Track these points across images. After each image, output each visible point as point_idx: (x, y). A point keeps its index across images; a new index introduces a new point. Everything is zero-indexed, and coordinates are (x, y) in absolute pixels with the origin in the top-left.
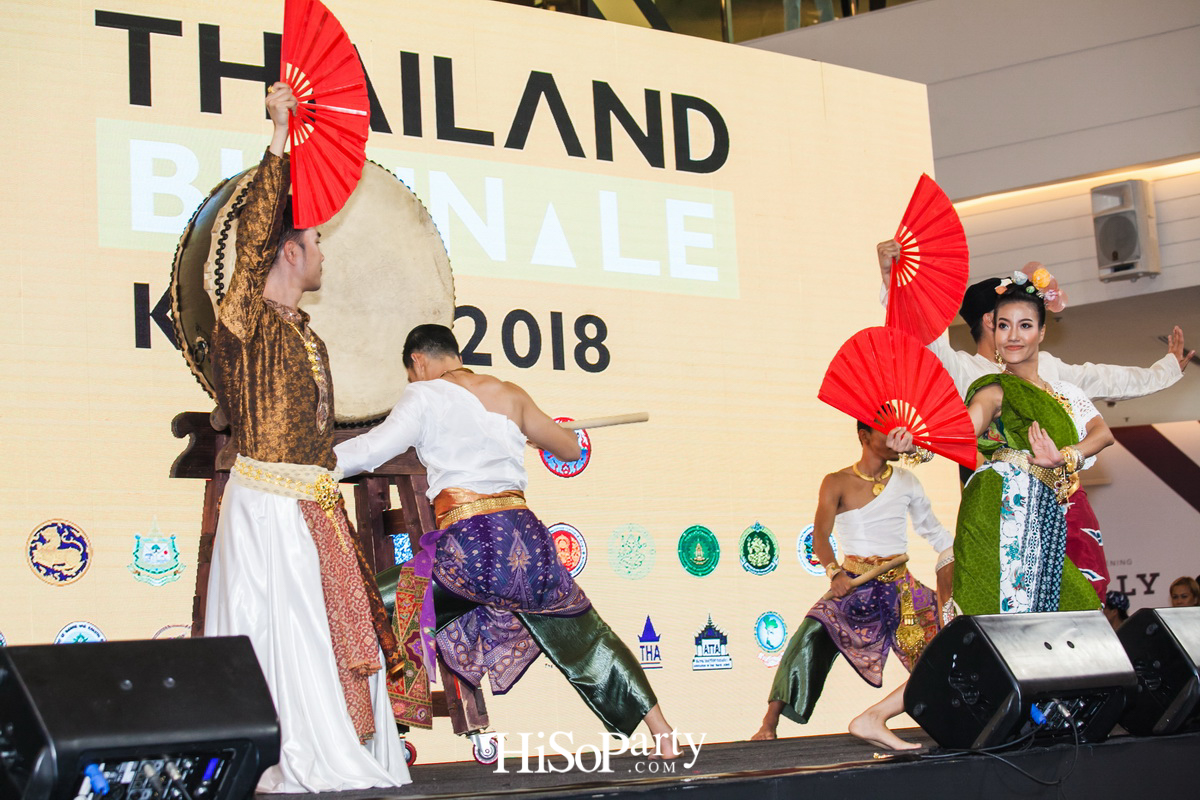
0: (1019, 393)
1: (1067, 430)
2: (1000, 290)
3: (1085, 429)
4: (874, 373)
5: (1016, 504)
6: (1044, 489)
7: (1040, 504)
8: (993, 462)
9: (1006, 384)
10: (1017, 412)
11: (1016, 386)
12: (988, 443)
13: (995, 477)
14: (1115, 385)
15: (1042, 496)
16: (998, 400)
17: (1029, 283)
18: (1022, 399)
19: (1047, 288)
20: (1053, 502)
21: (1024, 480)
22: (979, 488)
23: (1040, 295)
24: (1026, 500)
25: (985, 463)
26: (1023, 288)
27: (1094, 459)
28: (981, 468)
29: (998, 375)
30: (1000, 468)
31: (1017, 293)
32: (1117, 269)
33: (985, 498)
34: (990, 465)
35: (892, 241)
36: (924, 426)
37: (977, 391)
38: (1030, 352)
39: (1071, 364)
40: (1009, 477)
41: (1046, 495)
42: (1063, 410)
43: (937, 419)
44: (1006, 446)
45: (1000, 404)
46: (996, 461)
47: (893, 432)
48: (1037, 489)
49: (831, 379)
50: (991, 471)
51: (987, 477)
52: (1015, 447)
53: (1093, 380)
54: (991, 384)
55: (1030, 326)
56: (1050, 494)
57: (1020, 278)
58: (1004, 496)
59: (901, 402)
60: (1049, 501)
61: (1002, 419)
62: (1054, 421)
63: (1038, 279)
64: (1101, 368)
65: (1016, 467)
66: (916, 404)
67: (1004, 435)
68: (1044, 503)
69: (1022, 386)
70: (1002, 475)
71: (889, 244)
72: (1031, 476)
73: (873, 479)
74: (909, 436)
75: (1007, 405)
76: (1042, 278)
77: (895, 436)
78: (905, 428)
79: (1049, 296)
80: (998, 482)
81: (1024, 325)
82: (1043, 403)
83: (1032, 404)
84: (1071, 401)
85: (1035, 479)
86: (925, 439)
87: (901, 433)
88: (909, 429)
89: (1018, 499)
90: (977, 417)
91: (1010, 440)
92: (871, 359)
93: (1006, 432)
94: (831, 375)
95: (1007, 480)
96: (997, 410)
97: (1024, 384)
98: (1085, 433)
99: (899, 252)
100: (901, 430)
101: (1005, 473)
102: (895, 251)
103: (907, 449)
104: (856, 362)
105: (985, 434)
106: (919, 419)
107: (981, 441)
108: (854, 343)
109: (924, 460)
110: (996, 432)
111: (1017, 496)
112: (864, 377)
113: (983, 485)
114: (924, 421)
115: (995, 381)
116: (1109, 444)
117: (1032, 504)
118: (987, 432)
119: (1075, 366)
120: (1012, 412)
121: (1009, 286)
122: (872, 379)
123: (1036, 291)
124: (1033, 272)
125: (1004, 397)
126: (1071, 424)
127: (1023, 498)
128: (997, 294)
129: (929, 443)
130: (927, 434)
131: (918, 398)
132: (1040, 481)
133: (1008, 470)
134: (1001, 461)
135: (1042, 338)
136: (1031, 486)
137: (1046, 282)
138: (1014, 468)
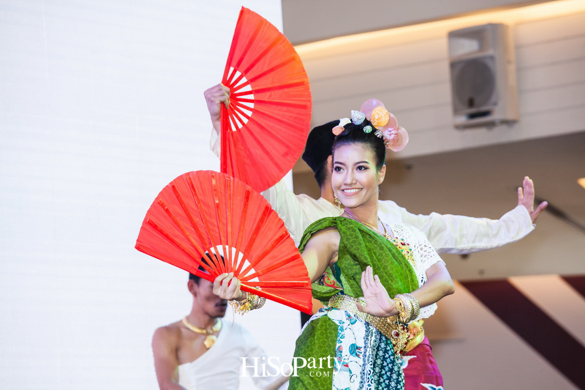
0: (357, 237)
1: (406, 277)
2: (337, 131)
3: (425, 276)
4: (197, 220)
5: (351, 354)
6: (381, 339)
7: (377, 354)
8: (328, 310)
9: (343, 228)
10: (354, 257)
11: (354, 231)
12: (323, 289)
13: (330, 325)
14: (462, 236)
15: (379, 346)
16: (335, 245)
17: (367, 122)
18: (360, 244)
19: (387, 126)
20: (390, 353)
21: (359, 329)
22: (314, 336)
23: (378, 134)
24: (362, 350)
25: (321, 311)
26: (360, 128)
27: (434, 307)
28: (317, 315)
29: (335, 219)
30: (336, 316)
31: (354, 133)
32: (472, 116)
33: (320, 347)
34: (326, 312)
35: (219, 85)
36: (253, 271)
37: (312, 235)
38: (368, 196)
39: (417, 214)
40: (345, 325)
41: (383, 345)
42: (403, 257)
43: (266, 262)
44: (342, 293)
45: (337, 248)
46: (332, 308)
47: (219, 279)
48: (373, 338)
49: (148, 228)
50: (327, 320)
51: (322, 325)
52: (352, 294)
53: (439, 231)
54: (327, 228)
55: (366, 168)
56: (387, 344)
57: (358, 117)
58: (338, 345)
59: (227, 247)
60: (386, 351)
61: (338, 264)
62: (393, 267)
63: (377, 117)
64: (448, 218)
65: (352, 315)
66: (243, 249)
67: (340, 281)
68: (381, 353)
69: (360, 230)
70: (337, 323)
71: (217, 89)
72: (367, 324)
73: (204, 331)
74: (237, 282)
75: (344, 250)
76: (380, 116)
77: (221, 282)
78: (232, 274)
79: (388, 135)
80: (331, 330)
81: (360, 168)
82: (382, 248)
83: (369, 250)
84: (412, 246)
85: (371, 328)
86: (255, 284)
87: (228, 280)
88: (236, 274)
89: (354, 349)
90: (312, 262)
91: (346, 287)
92: (193, 205)
93: (342, 278)
94: (150, 224)
95: (342, 330)
96: (332, 254)
97: (363, 228)
98: (425, 280)
99: (227, 96)
100: (227, 276)
101: (341, 322)
102: (223, 95)
103: (235, 296)
104: (175, 209)
105: (320, 279)
106: (247, 264)
107: (316, 287)
108: (173, 188)
109: (256, 307)
110: (332, 278)
111: (353, 345)
112: (185, 224)
113: (318, 333)
114: (254, 265)
115: (333, 224)
116: (449, 292)
117: (367, 354)
118: (323, 277)
119: (421, 215)
120: (349, 256)
121: (346, 127)
122: (194, 226)
123: (374, 130)
124: (371, 110)
125: (342, 241)
126: (411, 271)
127: (359, 348)
128: (334, 136)
129: (259, 289)
130: (256, 280)
131: (245, 243)
132: (378, 331)
133: (344, 318)
134: (336, 308)
135: (382, 179)
136: (367, 336)
137: (385, 120)
138: (349, 317)
